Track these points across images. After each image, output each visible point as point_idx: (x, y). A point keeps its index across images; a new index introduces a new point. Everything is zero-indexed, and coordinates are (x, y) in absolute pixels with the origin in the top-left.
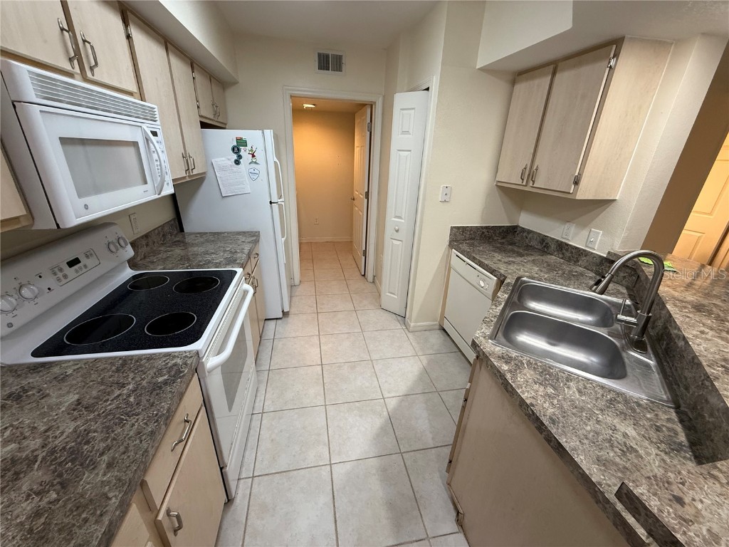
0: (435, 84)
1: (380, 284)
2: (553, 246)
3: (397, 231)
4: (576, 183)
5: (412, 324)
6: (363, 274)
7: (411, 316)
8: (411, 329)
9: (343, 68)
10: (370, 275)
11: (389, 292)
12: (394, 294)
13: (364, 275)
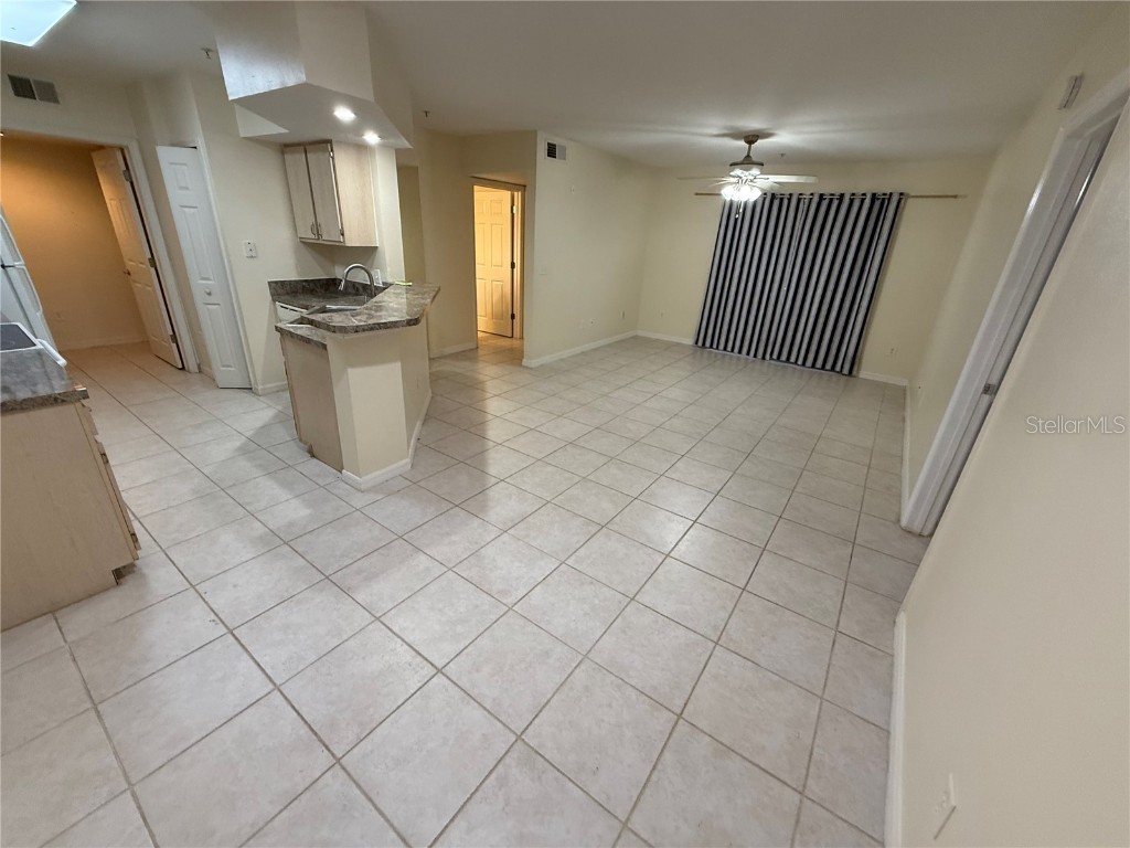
0: (200, 142)
1: (210, 367)
2: (361, 289)
3: (209, 294)
4: (343, 235)
5: (260, 387)
6: (180, 366)
7: (256, 380)
8: (260, 393)
9: (60, 99)
10: (191, 363)
11: (224, 366)
12: (229, 366)
13: (183, 368)
